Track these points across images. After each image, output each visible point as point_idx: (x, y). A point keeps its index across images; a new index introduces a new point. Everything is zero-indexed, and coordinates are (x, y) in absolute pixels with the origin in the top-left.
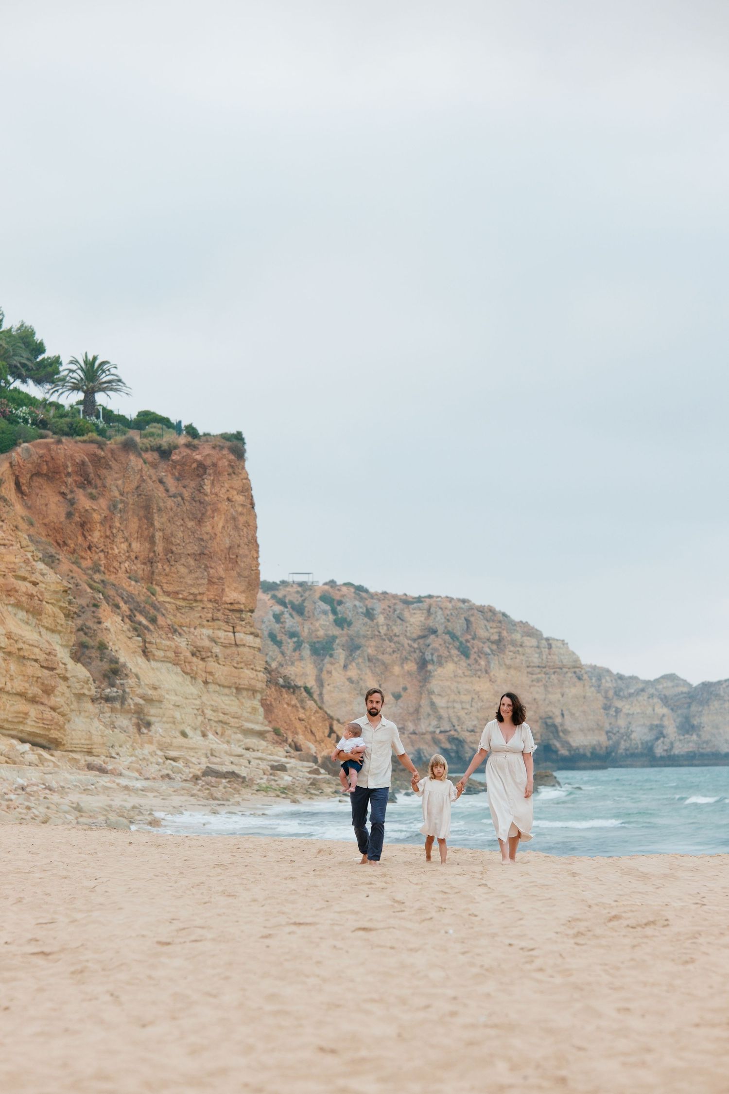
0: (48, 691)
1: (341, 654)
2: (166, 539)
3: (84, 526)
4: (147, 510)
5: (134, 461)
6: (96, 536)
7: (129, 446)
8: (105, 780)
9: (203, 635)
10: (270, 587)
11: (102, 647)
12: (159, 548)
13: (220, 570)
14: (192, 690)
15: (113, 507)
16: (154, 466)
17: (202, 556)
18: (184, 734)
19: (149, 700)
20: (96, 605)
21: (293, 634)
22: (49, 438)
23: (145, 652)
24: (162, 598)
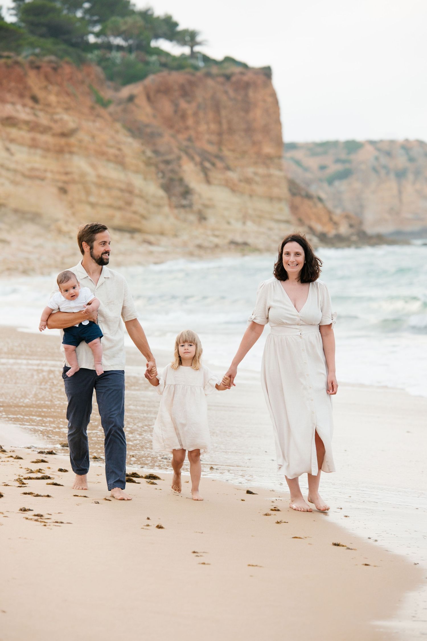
0: (129, 204)
1: (411, 177)
2: (229, 122)
3: (184, 117)
4: (217, 107)
5: (210, 82)
6: (190, 122)
7: (208, 75)
9: (250, 171)
11: (181, 180)
12: (225, 126)
13: (258, 137)
14: (235, 200)
15: (199, 107)
16: (223, 84)
17: (249, 130)
18: (229, 223)
19: (206, 206)
20: (179, 158)
21: (385, 167)
22: (165, 72)
23: (208, 181)
24: (226, 153)
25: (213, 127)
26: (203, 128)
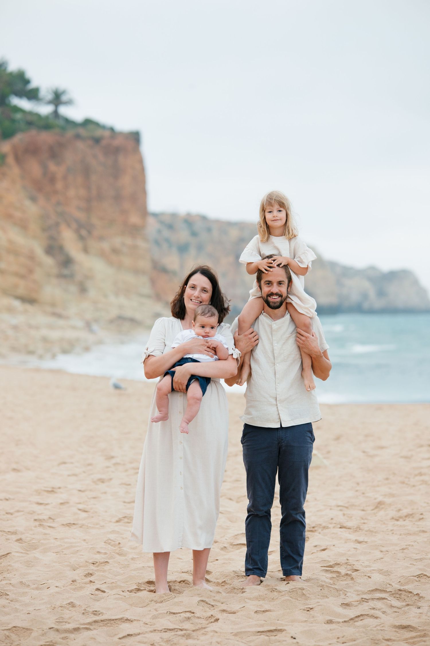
0: (31, 271)
2: (98, 188)
3: (52, 180)
4: (87, 172)
5: (80, 145)
6: (59, 185)
7: (78, 137)
8: (61, 322)
9: (117, 241)
10: (155, 215)
12: (94, 192)
13: (126, 205)
14: (110, 271)
15: (68, 170)
16: (92, 147)
17: (118, 198)
19: (87, 277)
20: (57, 224)
21: (167, 240)
22: (33, 132)
23: (86, 250)
24: (95, 221)
25: (82, 192)
26: (72, 193)
